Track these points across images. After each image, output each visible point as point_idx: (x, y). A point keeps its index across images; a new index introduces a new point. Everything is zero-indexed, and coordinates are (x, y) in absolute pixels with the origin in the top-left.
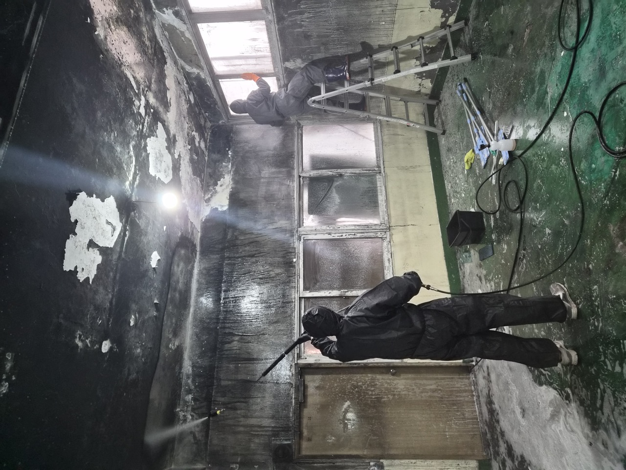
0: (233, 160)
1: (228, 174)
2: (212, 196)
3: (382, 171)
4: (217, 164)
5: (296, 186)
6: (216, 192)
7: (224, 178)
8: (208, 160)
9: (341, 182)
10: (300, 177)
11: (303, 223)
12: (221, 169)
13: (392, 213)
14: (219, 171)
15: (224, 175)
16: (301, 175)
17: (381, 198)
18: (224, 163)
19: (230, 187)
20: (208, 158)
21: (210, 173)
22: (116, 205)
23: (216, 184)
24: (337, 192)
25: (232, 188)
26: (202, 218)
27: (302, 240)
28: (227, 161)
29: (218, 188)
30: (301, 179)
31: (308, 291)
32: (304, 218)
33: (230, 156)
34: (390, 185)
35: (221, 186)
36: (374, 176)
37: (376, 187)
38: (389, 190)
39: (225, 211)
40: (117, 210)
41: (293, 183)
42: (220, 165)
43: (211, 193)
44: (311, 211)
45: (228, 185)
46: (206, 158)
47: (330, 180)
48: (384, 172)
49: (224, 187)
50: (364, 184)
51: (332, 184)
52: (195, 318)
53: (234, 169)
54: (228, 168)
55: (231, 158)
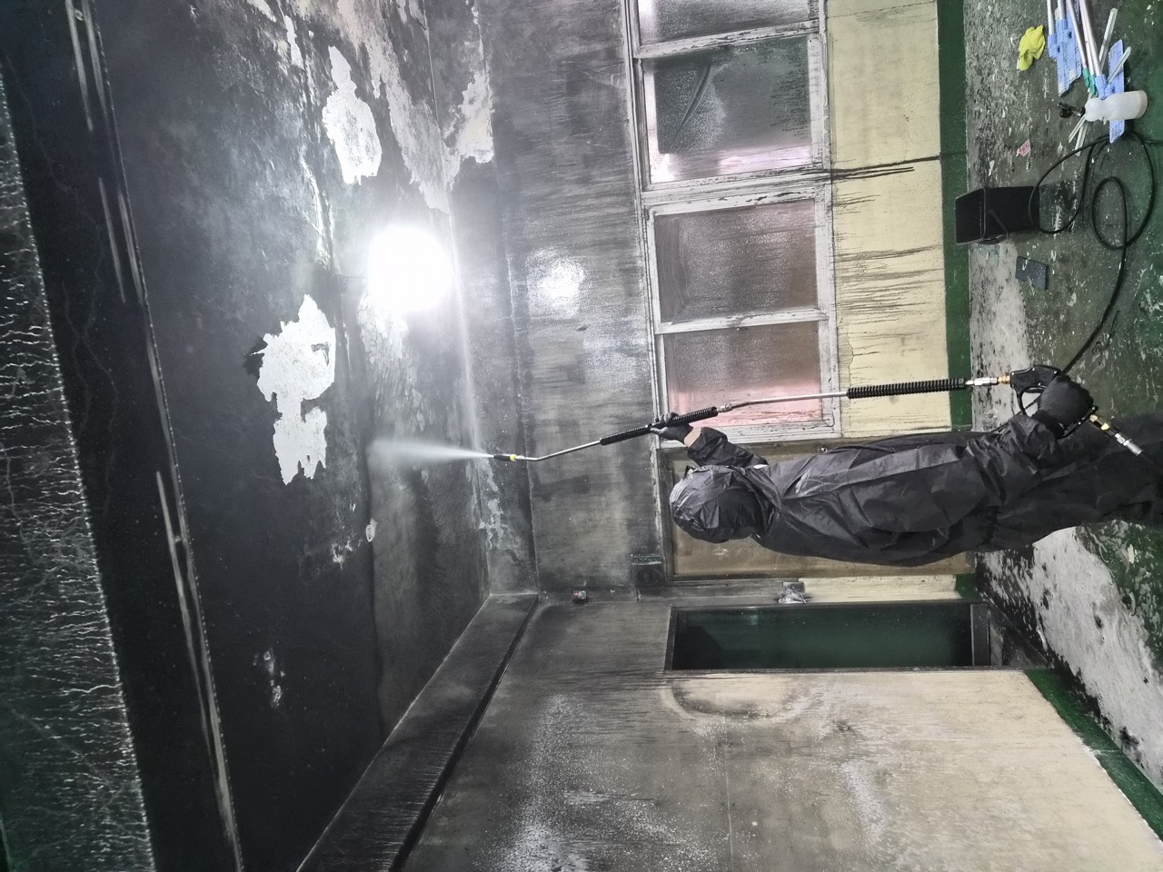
0: (484, 31)
1: (480, 69)
2: (456, 131)
3: (822, 29)
4: (453, 45)
5: (629, 90)
6: (463, 119)
7: (474, 82)
8: (430, 36)
9: (726, 65)
10: (635, 61)
11: (650, 176)
12: (464, 60)
14: (459, 65)
15: (472, 74)
16: (639, 56)
17: (816, 101)
18: (467, 43)
19: (490, 103)
20: (431, 30)
21: (441, 71)
23: (460, 100)
24: (720, 91)
25: (495, 106)
26: (448, 183)
27: (652, 219)
28: (473, 36)
29: (466, 108)
30: (639, 67)
31: (670, 323)
33: (475, 21)
34: (837, 65)
35: (471, 102)
36: (803, 40)
37: (805, 73)
38: (835, 79)
39: (490, 162)
41: (622, 83)
42: (460, 49)
43: (453, 123)
45: (485, 100)
46: (427, 33)
47: (701, 61)
48: (826, 30)
49: (477, 104)
50: (779, 67)
51: (708, 72)
53: (490, 57)
54: (478, 54)
55: (479, 26)
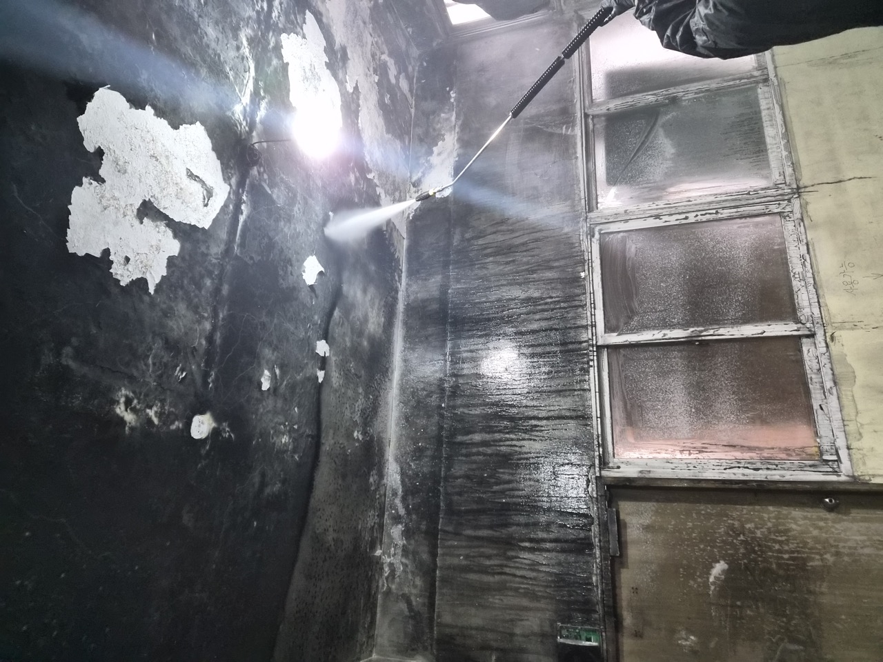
0: (458, 106)
1: (451, 131)
2: (424, 174)
3: (772, 75)
4: (431, 117)
5: (580, 134)
6: (431, 167)
7: (444, 140)
8: (415, 113)
9: (674, 113)
10: (586, 116)
11: (597, 203)
12: (439, 126)
13: (803, 158)
14: (434, 130)
15: (443, 135)
16: (590, 112)
17: (772, 133)
18: (443, 115)
19: (455, 154)
20: (416, 109)
21: (419, 136)
22: (211, 145)
23: (430, 153)
24: (668, 134)
25: (459, 155)
26: (409, 214)
27: (597, 236)
28: (449, 110)
29: (434, 159)
30: (590, 121)
31: (616, 334)
32: (598, 193)
33: (452, 100)
34: (791, 102)
35: (439, 154)
36: (754, 89)
37: (758, 113)
38: (791, 112)
39: (448, 196)
40: (213, 155)
41: (573, 130)
42: (437, 119)
43: (422, 170)
44: (612, 180)
45: (452, 152)
46: (413, 111)
47: (650, 114)
48: (776, 76)
49: (444, 156)
50: (729, 110)
51: (656, 119)
52: (403, 389)
53: (460, 122)
54: (451, 122)
55: (455, 103)
